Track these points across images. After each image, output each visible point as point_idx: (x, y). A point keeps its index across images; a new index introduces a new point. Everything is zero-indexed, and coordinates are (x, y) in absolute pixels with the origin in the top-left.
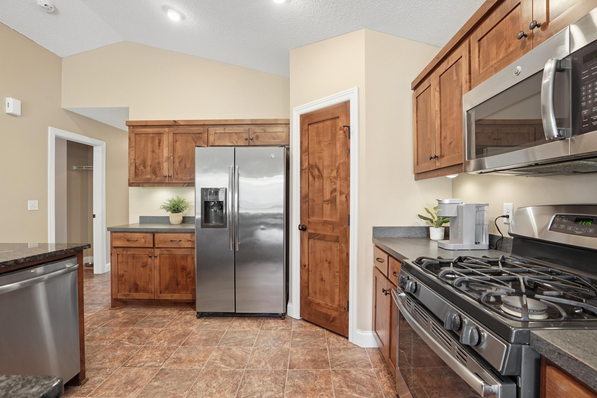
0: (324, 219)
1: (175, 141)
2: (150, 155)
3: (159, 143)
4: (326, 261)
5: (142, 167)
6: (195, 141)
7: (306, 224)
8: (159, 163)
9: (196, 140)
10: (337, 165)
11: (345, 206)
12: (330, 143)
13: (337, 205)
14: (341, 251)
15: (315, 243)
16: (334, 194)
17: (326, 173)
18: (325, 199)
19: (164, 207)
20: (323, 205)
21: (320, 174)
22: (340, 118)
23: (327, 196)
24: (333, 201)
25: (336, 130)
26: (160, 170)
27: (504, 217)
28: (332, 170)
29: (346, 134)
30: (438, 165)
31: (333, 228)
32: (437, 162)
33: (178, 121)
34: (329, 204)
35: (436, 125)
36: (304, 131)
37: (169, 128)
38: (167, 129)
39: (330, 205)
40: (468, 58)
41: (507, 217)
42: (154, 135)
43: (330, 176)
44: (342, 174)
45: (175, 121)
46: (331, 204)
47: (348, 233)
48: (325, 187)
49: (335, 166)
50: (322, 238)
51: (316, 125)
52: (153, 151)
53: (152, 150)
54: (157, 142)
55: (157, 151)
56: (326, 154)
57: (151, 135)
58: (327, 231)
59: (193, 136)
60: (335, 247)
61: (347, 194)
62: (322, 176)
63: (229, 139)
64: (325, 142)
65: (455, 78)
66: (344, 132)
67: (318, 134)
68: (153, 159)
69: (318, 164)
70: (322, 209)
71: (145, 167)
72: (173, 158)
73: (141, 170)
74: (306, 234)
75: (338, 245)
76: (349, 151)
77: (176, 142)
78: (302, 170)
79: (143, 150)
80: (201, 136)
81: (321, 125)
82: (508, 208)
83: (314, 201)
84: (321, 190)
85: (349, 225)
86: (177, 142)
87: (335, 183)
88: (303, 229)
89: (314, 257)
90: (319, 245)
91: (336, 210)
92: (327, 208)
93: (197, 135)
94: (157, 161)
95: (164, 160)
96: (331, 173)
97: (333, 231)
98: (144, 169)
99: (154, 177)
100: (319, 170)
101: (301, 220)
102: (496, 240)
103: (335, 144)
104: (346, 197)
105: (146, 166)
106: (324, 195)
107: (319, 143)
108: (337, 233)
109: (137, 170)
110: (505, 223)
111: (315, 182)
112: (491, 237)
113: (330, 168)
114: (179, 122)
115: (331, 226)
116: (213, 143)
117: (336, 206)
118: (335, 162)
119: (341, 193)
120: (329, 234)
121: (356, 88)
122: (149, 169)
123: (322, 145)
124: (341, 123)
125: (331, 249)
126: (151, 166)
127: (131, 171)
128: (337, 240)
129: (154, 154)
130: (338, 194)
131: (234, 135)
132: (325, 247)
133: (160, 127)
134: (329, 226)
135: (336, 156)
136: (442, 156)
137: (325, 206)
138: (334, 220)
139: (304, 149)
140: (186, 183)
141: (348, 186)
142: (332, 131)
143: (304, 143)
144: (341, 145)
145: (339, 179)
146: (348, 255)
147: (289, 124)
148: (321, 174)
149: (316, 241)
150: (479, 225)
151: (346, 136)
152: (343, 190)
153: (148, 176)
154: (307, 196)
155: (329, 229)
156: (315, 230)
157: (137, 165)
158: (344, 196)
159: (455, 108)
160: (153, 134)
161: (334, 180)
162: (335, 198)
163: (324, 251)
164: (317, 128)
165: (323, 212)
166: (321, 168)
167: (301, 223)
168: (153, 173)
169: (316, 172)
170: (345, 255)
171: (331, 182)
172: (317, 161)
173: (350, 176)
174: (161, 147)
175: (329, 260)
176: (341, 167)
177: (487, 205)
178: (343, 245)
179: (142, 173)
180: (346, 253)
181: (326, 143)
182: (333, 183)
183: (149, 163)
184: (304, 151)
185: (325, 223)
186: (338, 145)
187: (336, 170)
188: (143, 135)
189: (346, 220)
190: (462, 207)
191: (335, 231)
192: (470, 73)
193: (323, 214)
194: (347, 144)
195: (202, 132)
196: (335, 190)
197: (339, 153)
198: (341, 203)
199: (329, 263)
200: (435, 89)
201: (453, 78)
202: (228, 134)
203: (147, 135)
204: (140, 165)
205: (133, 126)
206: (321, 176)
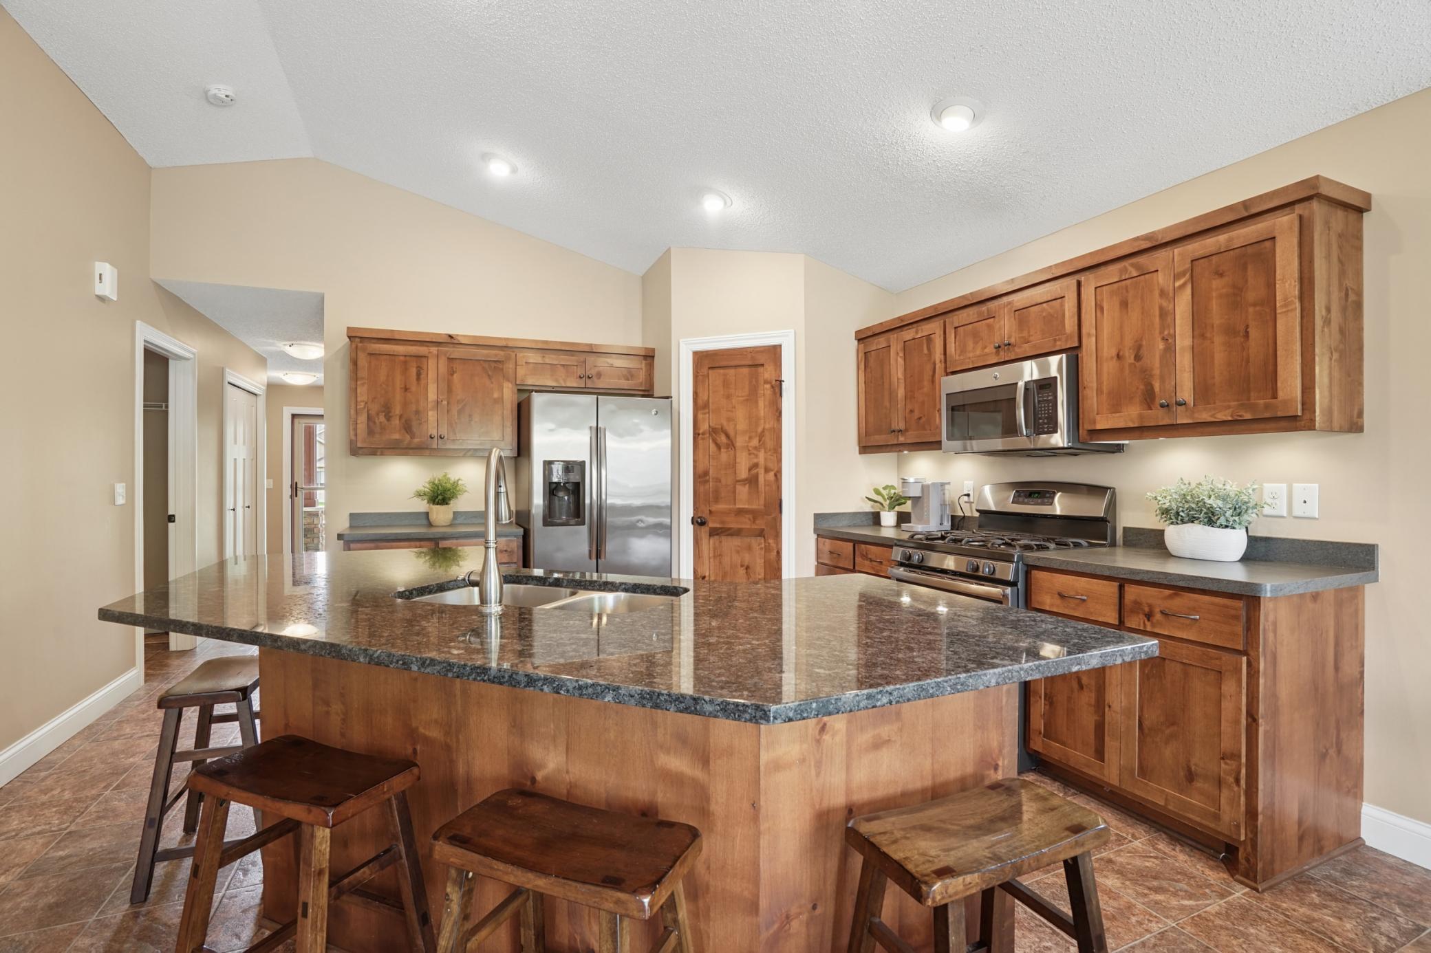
0: (737, 506)
1: (452, 373)
2: (398, 396)
3: (419, 375)
4: (742, 566)
5: (382, 418)
6: (489, 375)
7: (706, 515)
8: (417, 412)
9: (490, 373)
10: (760, 430)
11: (774, 487)
12: (747, 400)
13: (760, 486)
14: (767, 549)
15: (721, 542)
16: (754, 472)
17: (740, 441)
18: (738, 479)
19: (419, 495)
20: (735, 487)
21: (730, 442)
22: (766, 366)
23: (743, 473)
24: (752, 481)
25: (757, 381)
26: (420, 424)
27: (965, 495)
28: (750, 438)
29: (774, 390)
30: (902, 439)
31: (755, 519)
32: (900, 437)
33: (457, 335)
34: (745, 484)
35: (899, 395)
36: (700, 378)
37: (438, 346)
38: (434, 350)
39: (747, 486)
40: (942, 338)
41: (968, 495)
42: (408, 358)
43: (748, 446)
44: (770, 444)
45: (451, 337)
46: (750, 487)
47: (778, 524)
48: (738, 460)
49: (756, 432)
50: (737, 533)
51: (722, 371)
52: (406, 389)
53: (402, 386)
54: (414, 371)
55: (414, 389)
56: (741, 415)
57: (402, 358)
58: (745, 523)
59: (486, 365)
60: (757, 543)
61: (778, 472)
62: (733, 445)
63: (552, 375)
64: (738, 396)
65: (925, 351)
66: (772, 387)
67: (726, 384)
68: (405, 404)
69: (726, 427)
70: (734, 492)
71: (388, 418)
72: (448, 403)
73: (381, 423)
74: (705, 530)
75: (763, 541)
76: (780, 413)
77: (452, 375)
78: (696, 435)
79: (384, 386)
80: (501, 367)
81: (732, 372)
82: (968, 486)
83: (718, 480)
84: (733, 465)
85: (781, 512)
86: (455, 375)
87: (757, 456)
88: (698, 522)
89: (720, 563)
90: (730, 544)
91: (758, 492)
92: (743, 491)
93: (493, 365)
94: (414, 407)
95: (430, 405)
96: (749, 442)
97: (754, 522)
98: (386, 422)
99: (408, 437)
100: (728, 436)
101: (694, 510)
102: (957, 520)
103: (757, 402)
104: (776, 475)
105: (390, 417)
106: (738, 472)
107: (728, 397)
108: (761, 524)
109: (371, 424)
110: (966, 502)
111: (720, 454)
112: (953, 518)
113: (748, 435)
114: (459, 338)
115: (751, 516)
116: (523, 380)
117: (758, 487)
118: (757, 425)
119: (767, 470)
120: (748, 527)
121: (793, 331)
122: (397, 422)
123: (733, 401)
124: (767, 373)
125: (749, 548)
126: (401, 417)
127: (359, 426)
128: (761, 534)
129: (409, 394)
130: (761, 471)
131: (561, 369)
132: (739, 546)
133: (419, 343)
134: (747, 516)
135: (758, 419)
136: (906, 430)
137: (739, 488)
138: (754, 507)
139: (700, 402)
140: (470, 449)
141: (780, 460)
142: (750, 382)
143: (700, 395)
144: (767, 403)
145: (763, 451)
146: (779, 553)
147: (653, 357)
148: (732, 442)
149: (723, 538)
150: (943, 505)
151: (774, 393)
152: (770, 465)
153: (396, 436)
154: (706, 473)
155: (747, 520)
156: (723, 522)
157: (373, 413)
158: (772, 474)
159: (926, 383)
160: (405, 356)
161: (755, 452)
162: (756, 477)
163: (738, 552)
164: (725, 375)
165: (735, 497)
166: (732, 433)
167: (694, 514)
168: (405, 429)
169: (723, 439)
170: (775, 553)
171: (750, 454)
172: (725, 423)
173: (781, 447)
174: (423, 382)
175: (746, 564)
176: (767, 433)
177: (949, 483)
178: (771, 541)
179: (383, 428)
180: (775, 551)
181: (741, 399)
182: (752, 456)
183: (397, 410)
184: (699, 406)
185: (740, 512)
186: (761, 404)
187: (758, 438)
188: (385, 357)
189: (776, 505)
190: (928, 486)
191: (757, 522)
192: (945, 354)
193: (735, 499)
194: (777, 403)
195: (503, 359)
196: (756, 465)
197: (762, 414)
198: (767, 483)
199: (747, 568)
200: (898, 353)
201: (923, 350)
202: (548, 366)
203: (393, 358)
204: (378, 414)
205: (361, 338)
206: (731, 445)
